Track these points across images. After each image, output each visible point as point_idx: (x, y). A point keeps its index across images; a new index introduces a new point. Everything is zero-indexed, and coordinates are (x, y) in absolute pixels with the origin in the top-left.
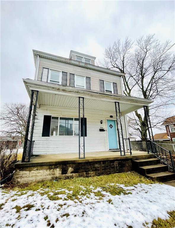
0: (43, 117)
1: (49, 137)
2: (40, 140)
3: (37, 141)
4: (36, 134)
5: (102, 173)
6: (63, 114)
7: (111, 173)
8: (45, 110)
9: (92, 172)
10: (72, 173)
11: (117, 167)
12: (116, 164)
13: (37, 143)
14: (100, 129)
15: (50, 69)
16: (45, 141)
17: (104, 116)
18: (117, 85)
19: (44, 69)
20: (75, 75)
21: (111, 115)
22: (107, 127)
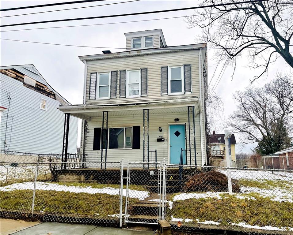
0: (93, 130)
1: (100, 151)
2: (92, 153)
3: (89, 155)
4: (88, 148)
6: (113, 124)
8: (95, 122)
13: (89, 157)
14: (157, 139)
15: (98, 73)
16: (97, 155)
17: (165, 120)
18: (192, 67)
19: (92, 75)
20: (127, 70)
21: (177, 118)
22: (168, 135)
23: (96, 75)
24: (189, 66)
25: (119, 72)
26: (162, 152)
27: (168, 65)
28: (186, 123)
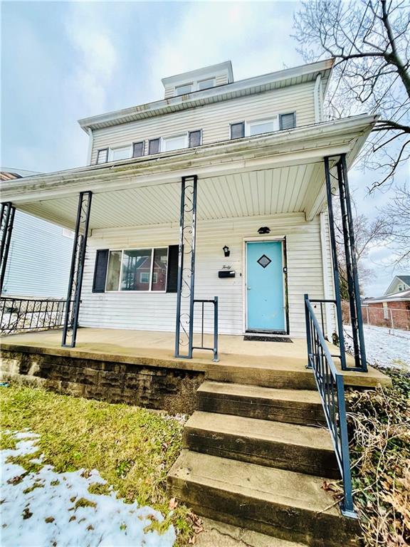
0: (96, 255)
1: (103, 294)
2: (89, 298)
3: (85, 302)
4: (85, 288)
5: (97, 394)
6: (131, 243)
7: (123, 401)
8: (99, 238)
9: (75, 385)
10: (35, 374)
11: (145, 388)
12: (145, 378)
13: (85, 306)
15: (111, 149)
16: (98, 302)
17: (237, 232)
18: (297, 119)
19: (100, 153)
20: (162, 140)
21: (264, 225)
22: (244, 265)
23: (108, 153)
24: (291, 116)
25: (147, 144)
26: (230, 300)
27: (246, 120)
28: (285, 238)
